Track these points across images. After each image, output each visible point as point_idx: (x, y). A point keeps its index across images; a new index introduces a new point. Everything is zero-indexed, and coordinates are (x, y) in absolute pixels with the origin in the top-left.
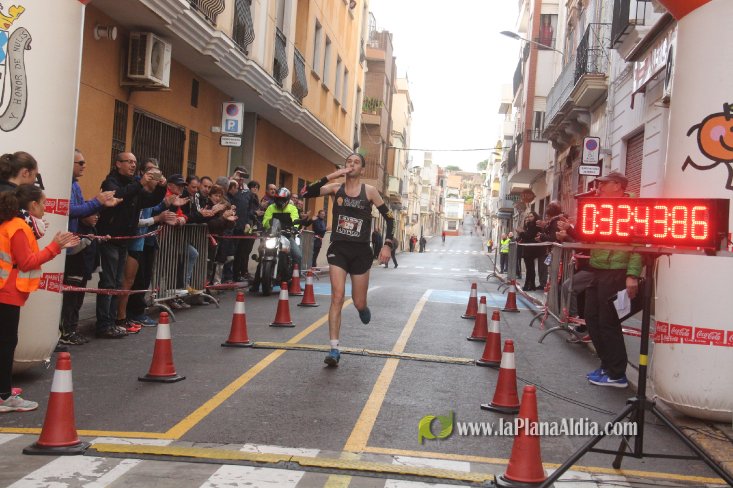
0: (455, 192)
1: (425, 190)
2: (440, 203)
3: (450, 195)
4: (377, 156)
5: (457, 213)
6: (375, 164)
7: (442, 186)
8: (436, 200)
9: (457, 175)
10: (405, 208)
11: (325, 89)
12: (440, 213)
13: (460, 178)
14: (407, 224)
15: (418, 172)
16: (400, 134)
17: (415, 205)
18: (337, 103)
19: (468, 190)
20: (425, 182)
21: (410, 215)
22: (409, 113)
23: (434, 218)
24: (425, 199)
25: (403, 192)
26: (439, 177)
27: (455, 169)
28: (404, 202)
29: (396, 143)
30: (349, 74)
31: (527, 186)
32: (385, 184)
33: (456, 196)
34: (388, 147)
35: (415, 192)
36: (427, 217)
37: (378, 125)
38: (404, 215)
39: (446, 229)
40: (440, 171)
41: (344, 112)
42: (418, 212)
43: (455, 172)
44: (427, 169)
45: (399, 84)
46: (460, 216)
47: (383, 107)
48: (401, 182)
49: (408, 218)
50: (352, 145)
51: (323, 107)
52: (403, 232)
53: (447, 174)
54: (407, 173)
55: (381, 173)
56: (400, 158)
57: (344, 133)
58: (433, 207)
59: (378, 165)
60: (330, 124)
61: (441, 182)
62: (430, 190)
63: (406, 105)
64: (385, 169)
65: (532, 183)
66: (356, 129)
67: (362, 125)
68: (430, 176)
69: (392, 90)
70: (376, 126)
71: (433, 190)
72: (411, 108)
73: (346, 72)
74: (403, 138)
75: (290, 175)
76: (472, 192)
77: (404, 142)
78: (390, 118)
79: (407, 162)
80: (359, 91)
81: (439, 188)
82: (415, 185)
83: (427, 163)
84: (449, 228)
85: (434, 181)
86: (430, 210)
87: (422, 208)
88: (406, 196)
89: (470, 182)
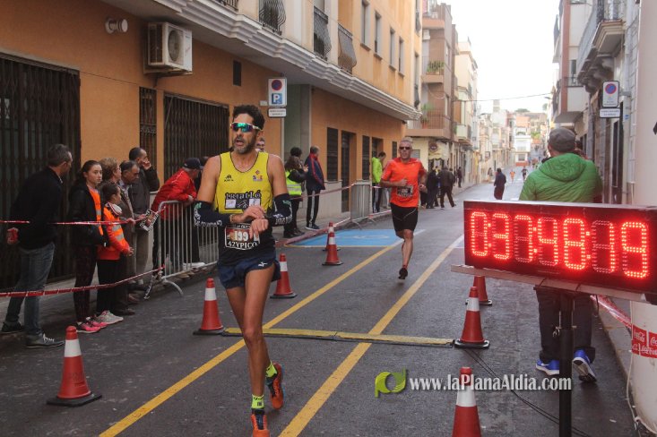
0: (523, 130)
1: (495, 131)
2: (510, 140)
3: (519, 133)
4: (443, 109)
5: (525, 148)
6: (441, 115)
7: (511, 126)
8: (506, 139)
9: (526, 116)
10: (476, 148)
11: (378, 58)
12: (510, 148)
13: (527, 118)
14: (481, 160)
15: (489, 117)
16: (465, 89)
17: (486, 144)
18: (393, 69)
19: (536, 126)
20: (495, 125)
21: (483, 153)
22: (474, 69)
23: (506, 153)
24: (496, 139)
25: (472, 135)
26: (508, 119)
27: (524, 111)
28: (474, 144)
29: (462, 96)
30: (405, 43)
31: (570, 124)
32: (453, 131)
33: (524, 134)
34: (453, 100)
35: (486, 134)
36: (499, 153)
37: (441, 84)
38: (477, 153)
39: (517, 160)
40: (509, 114)
41: (401, 76)
42: (491, 150)
43: (523, 114)
44: (496, 114)
45: (461, 46)
46: (528, 150)
47: (445, 68)
48: (469, 128)
49: (481, 156)
50: (412, 103)
51: (377, 73)
52: (478, 167)
53: (514, 117)
54: (476, 119)
55: (447, 122)
56: (467, 108)
57: (404, 93)
58: (504, 145)
59: (443, 116)
60: (386, 87)
61: (510, 123)
62: (500, 132)
63: (470, 64)
64: (451, 119)
65: (575, 122)
66: (416, 88)
67: (423, 85)
68: (500, 119)
69: (454, 53)
70: (440, 84)
71: (503, 132)
72: (475, 66)
73: (401, 42)
74: (469, 91)
75: (354, 134)
76: (539, 129)
77: (470, 95)
78: (453, 76)
79: (475, 111)
80: (417, 56)
81: (509, 129)
82: (487, 128)
83: (496, 109)
84: (520, 160)
85: (503, 123)
86: (501, 147)
87: (494, 146)
88: (475, 139)
89: (537, 121)
